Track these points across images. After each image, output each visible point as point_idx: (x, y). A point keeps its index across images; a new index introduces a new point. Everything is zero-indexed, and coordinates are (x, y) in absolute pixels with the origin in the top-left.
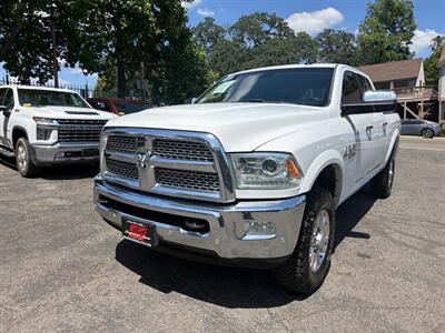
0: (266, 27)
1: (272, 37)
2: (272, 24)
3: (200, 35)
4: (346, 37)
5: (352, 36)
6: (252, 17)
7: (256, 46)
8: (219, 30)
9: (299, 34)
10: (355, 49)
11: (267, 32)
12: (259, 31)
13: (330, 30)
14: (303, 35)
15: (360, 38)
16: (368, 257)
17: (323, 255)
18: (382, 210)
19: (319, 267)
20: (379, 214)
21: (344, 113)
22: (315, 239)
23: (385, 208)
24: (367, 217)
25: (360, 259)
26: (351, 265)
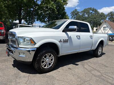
0: (91, 11)
1: (93, 14)
2: (93, 11)
3: (73, 14)
6: (88, 9)
7: (88, 16)
9: (101, 13)
11: (91, 13)
12: (89, 12)
13: (112, 12)
14: (102, 13)
16: (71, 69)
17: (51, 65)
18: (92, 60)
19: (48, 67)
20: (90, 61)
21: (63, 31)
22: (46, 60)
23: (94, 60)
24: (85, 61)
25: (68, 69)
26: (63, 70)
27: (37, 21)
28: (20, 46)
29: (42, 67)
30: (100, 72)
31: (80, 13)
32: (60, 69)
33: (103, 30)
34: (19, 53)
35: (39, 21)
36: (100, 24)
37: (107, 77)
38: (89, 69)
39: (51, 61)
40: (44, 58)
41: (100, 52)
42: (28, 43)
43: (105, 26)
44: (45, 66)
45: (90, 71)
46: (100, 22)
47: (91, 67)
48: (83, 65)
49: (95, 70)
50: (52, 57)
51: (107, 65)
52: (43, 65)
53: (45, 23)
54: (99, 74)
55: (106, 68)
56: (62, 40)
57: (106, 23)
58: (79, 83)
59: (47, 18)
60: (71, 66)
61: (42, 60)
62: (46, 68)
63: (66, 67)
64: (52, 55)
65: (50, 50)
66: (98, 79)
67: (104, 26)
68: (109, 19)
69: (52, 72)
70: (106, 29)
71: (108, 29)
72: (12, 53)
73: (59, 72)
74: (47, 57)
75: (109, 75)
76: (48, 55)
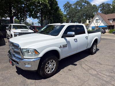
0: (84, 4)
1: (85, 6)
2: (85, 3)
3: (65, 7)
4: (108, 5)
5: (111, 4)
6: (80, 1)
7: (81, 9)
8: (71, 5)
10: (111, 8)
11: (84, 5)
12: (81, 5)
13: (104, 3)
14: (94, 5)
15: (113, 5)
16: (71, 70)
17: (53, 70)
18: (88, 58)
19: (51, 72)
20: (86, 59)
21: (62, 37)
22: (49, 66)
23: (89, 58)
24: (82, 60)
25: (68, 71)
26: (64, 72)
27: (29, 17)
28: (25, 57)
29: (46, 73)
30: (96, 71)
31: (72, 6)
32: (62, 72)
33: (96, 23)
34: (25, 64)
35: (31, 17)
36: (93, 17)
37: (102, 75)
38: (86, 69)
39: (53, 66)
40: (47, 65)
41: (94, 50)
42: (33, 53)
43: (98, 18)
44: (49, 71)
45: (87, 71)
46: (92, 14)
47: (88, 66)
48: (81, 65)
49: (92, 68)
50: (54, 62)
51: (102, 63)
52: (47, 71)
53: (38, 19)
54: (95, 72)
55: (101, 66)
56: (62, 46)
57: (98, 15)
58: (80, 85)
59: (39, 14)
60: (70, 67)
61: (46, 67)
62: (49, 73)
63: (66, 69)
64: (54, 61)
65: (52, 57)
66: (95, 78)
67: (96, 19)
68: (101, 10)
69: (54, 76)
70: (98, 21)
71: (101, 22)
72: (18, 64)
73: (61, 74)
74: (50, 63)
75: (104, 72)
76: (50, 61)
